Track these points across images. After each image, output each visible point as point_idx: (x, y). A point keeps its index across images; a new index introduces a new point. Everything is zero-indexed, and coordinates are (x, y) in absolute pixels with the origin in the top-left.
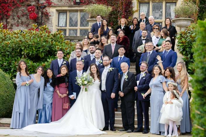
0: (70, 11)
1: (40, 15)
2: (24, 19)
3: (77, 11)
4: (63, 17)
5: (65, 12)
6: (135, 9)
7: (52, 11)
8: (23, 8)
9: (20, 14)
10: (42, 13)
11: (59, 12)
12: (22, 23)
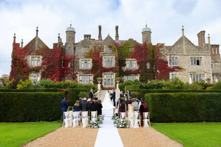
0: (83, 75)
1: (74, 76)
2: (70, 78)
3: (85, 75)
4: (81, 77)
5: (82, 75)
6: (103, 76)
7: (78, 75)
8: (70, 75)
9: (69, 76)
10: (75, 76)
11: (80, 75)
12: (69, 79)
